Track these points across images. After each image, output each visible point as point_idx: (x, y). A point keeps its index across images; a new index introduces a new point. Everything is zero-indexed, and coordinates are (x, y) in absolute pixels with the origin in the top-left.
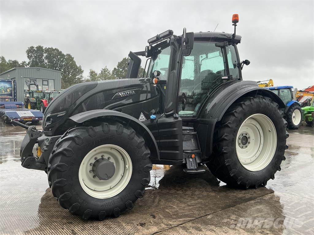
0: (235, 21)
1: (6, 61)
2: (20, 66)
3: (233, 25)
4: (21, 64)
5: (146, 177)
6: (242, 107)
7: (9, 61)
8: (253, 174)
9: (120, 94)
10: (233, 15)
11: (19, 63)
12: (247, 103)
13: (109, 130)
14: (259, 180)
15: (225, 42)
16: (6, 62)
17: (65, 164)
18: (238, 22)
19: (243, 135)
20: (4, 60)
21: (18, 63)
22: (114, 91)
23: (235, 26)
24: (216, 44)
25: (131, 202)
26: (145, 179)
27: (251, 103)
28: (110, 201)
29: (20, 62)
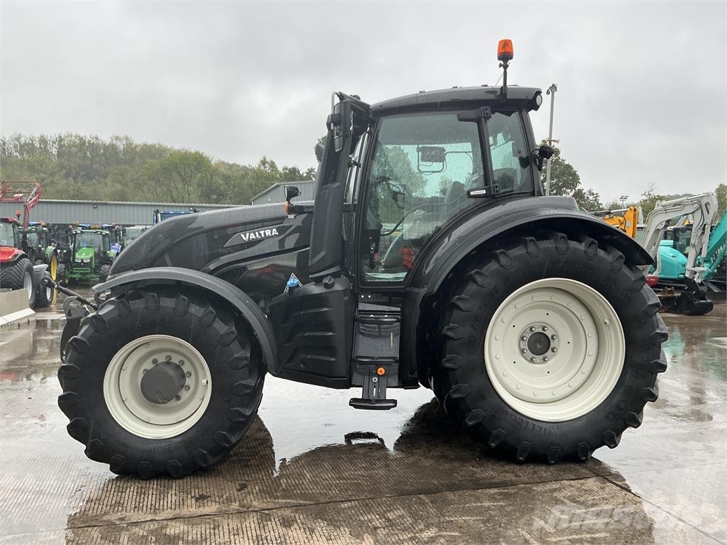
0: (505, 55)
1: (279, 169)
2: (301, 178)
3: (501, 65)
4: (305, 175)
5: (239, 406)
6: (498, 261)
7: (283, 169)
8: (541, 428)
9: (242, 235)
10: (501, 42)
11: (301, 173)
12: (517, 252)
13: (159, 307)
14: (556, 445)
15: (481, 108)
16: (277, 171)
17: (75, 366)
18: (512, 58)
19: (531, 330)
20: (275, 167)
21: (299, 172)
22: (230, 231)
23: (506, 67)
24: (459, 116)
25: (205, 452)
26: (237, 408)
27: (527, 252)
28: (163, 445)
29: (303, 171)
